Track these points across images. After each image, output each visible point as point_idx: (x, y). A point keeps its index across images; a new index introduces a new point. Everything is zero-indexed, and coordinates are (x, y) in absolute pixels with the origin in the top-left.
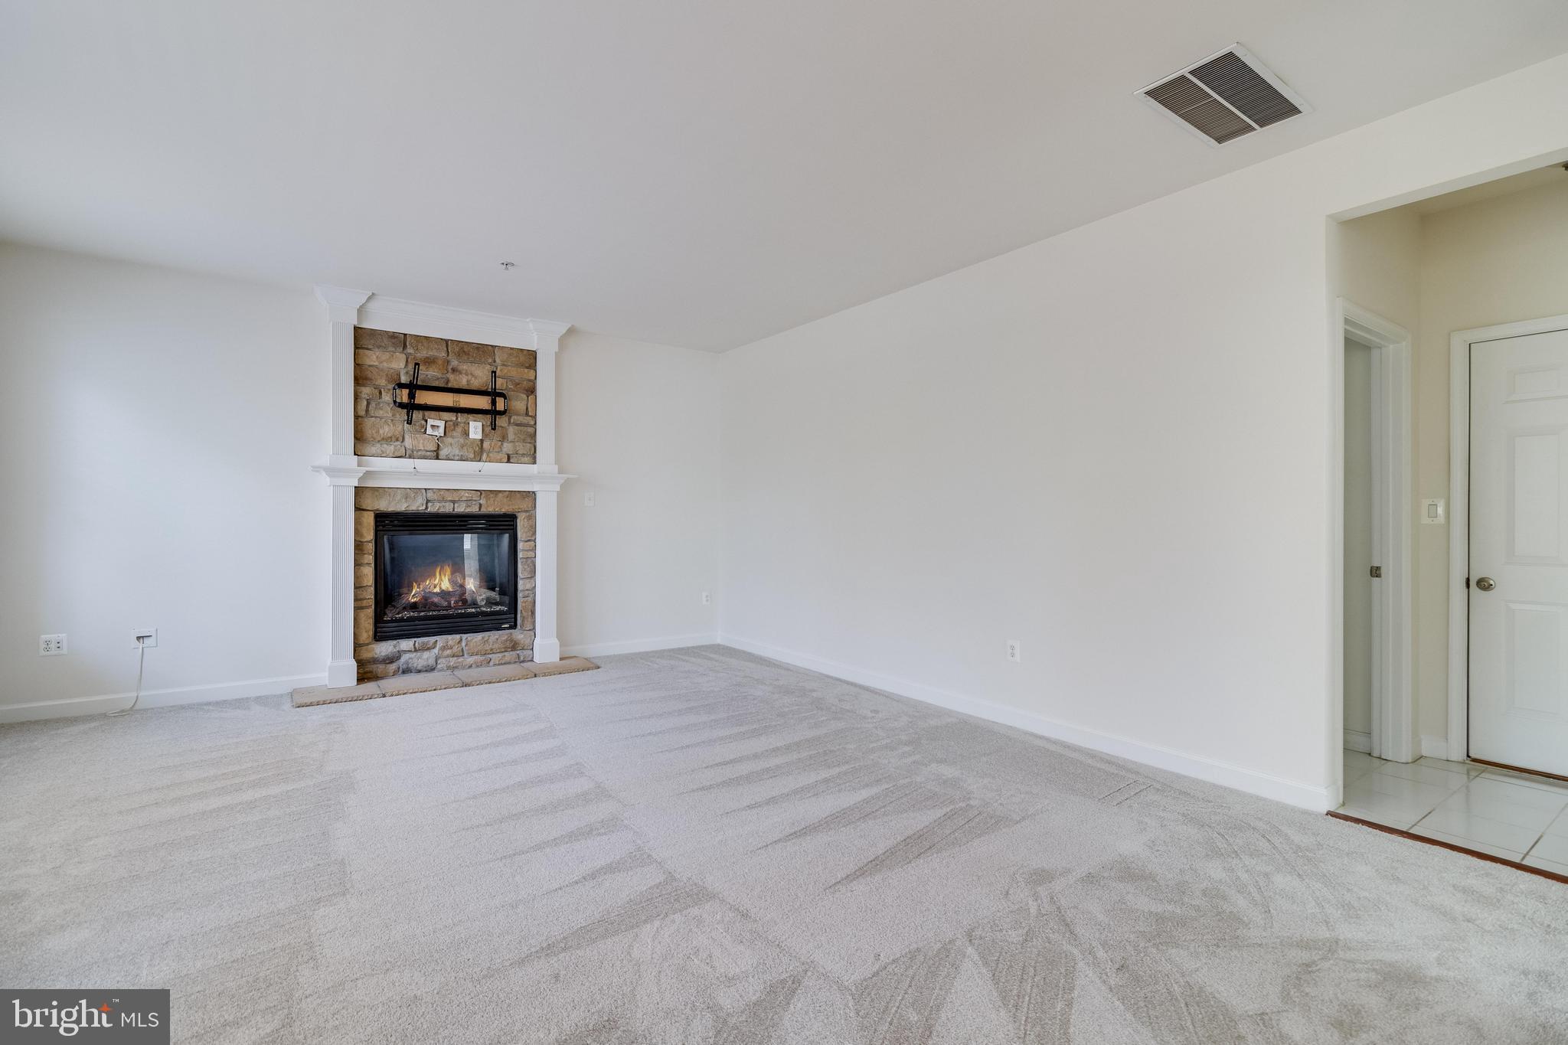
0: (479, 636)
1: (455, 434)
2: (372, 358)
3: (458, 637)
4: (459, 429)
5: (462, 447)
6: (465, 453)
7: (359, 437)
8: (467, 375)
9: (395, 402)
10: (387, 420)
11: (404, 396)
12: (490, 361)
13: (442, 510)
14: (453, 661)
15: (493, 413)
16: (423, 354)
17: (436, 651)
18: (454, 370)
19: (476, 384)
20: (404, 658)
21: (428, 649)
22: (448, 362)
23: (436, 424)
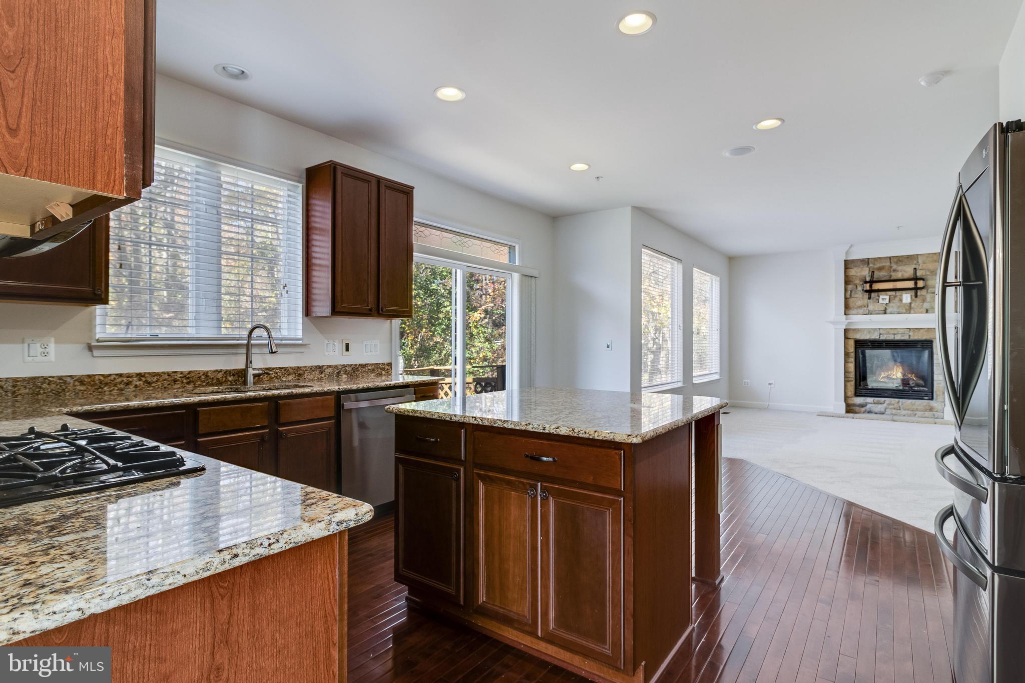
0: (910, 401)
1: (894, 301)
2: (853, 272)
3: (897, 400)
4: (897, 299)
5: (899, 307)
6: (900, 310)
7: (847, 307)
8: (901, 271)
9: (863, 290)
10: (860, 298)
11: (867, 287)
12: (915, 262)
13: (888, 338)
14: (894, 411)
15: (916, 289)
16: (878, 265)
17: (885, 405)
18: (894, 271)
19: (906, 276)
20: (869, 406)
21: (881, 404)
22: (891, 267)
23: (884, 298)
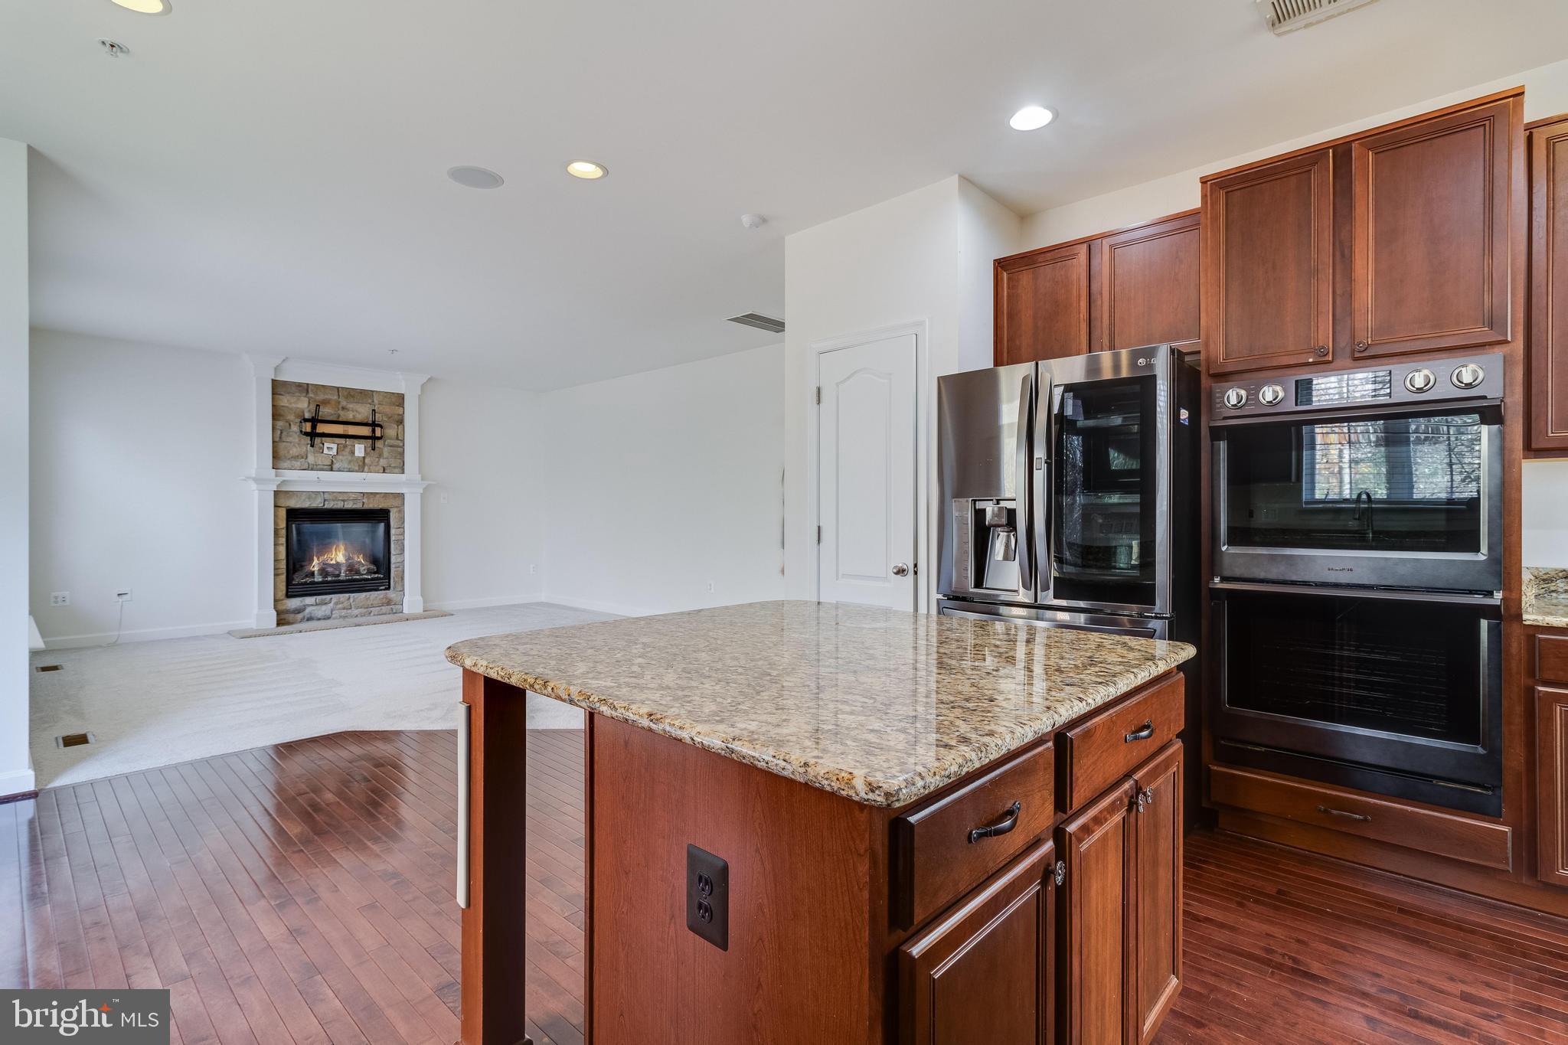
0: (363, 595)
1: (344, 453)
2: (284, 401)
3: (347, 595)
4: (348, 450)
5: (350, 462)
6: (352, 466)
7: (276, 456)
8: (353, 411)
9: (301, 431)
10: (296, 443)
11: (308, 427)
12: (370, 401)
13: (335, 507)
14: (344, 612)
15: (374, 438)
16: (321, 397)
17: (331, 605)
18: (343, 408)
19: (359, 418)
20: (308, 610)
21: (326, 604)
22: (339, 402)
23: (330, 447)
